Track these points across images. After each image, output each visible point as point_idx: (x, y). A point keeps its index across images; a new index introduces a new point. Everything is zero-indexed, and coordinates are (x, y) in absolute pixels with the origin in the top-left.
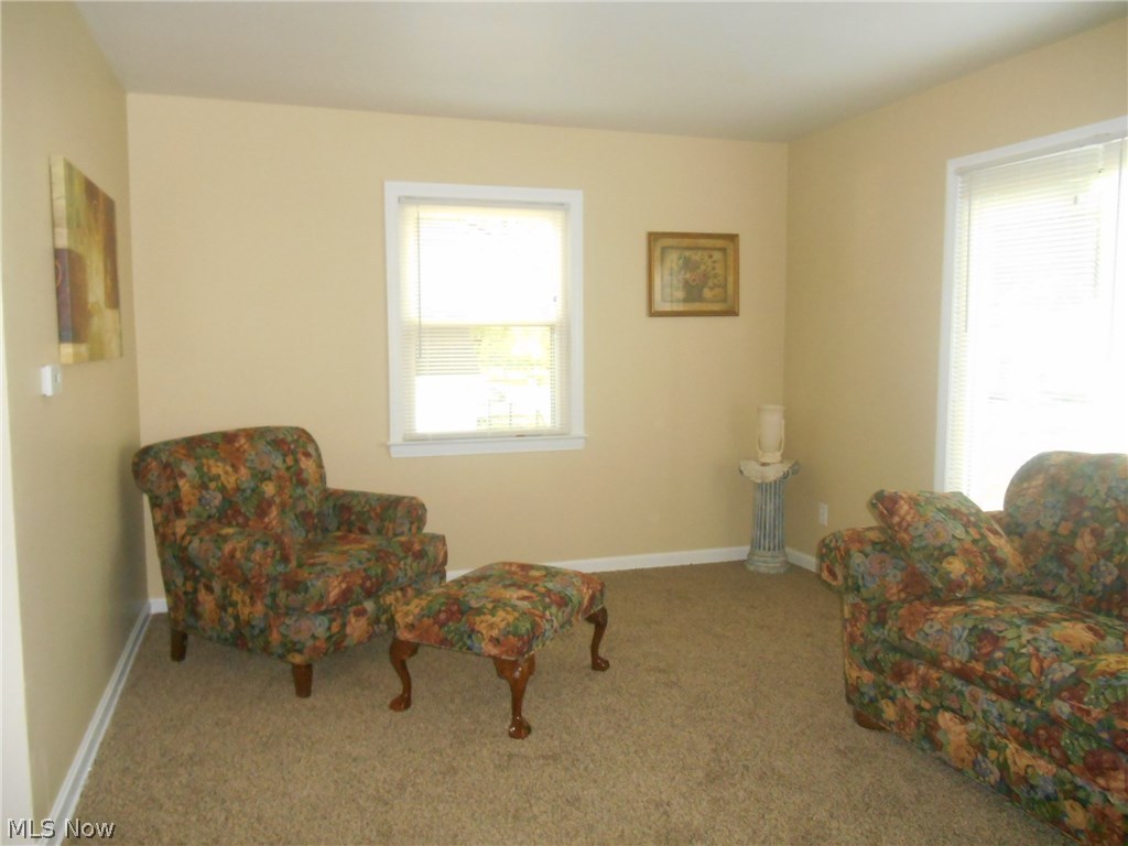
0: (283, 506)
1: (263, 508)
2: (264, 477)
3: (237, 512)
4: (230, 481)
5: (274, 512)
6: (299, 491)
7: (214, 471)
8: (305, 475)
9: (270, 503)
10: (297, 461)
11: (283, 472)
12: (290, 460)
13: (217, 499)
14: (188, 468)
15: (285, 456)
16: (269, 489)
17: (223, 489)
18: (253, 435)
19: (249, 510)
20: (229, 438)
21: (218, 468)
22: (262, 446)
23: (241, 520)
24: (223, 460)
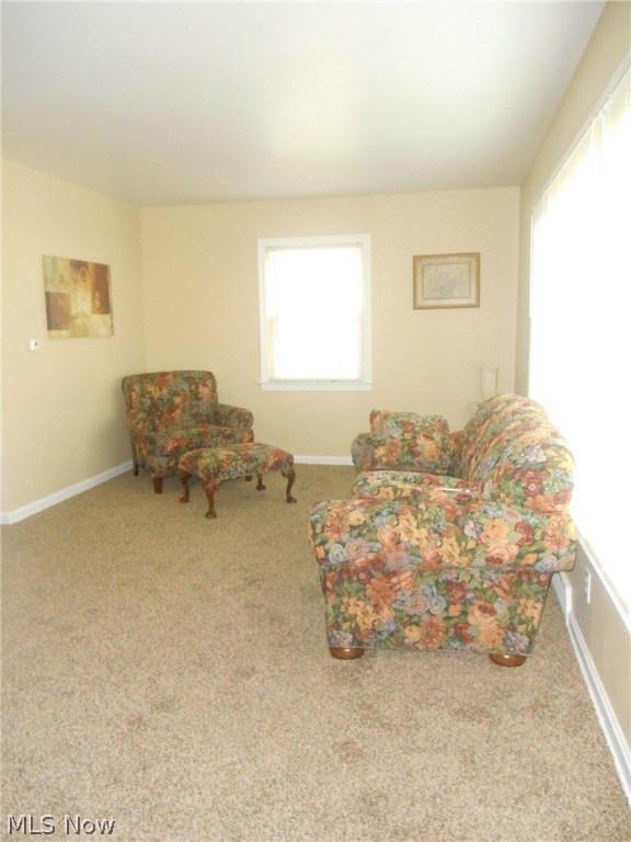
0: (184, 410)
1: (172, 409)
2: (176, 394)
3: (158, 409)
4: (156, 395)
5: (178, 411)
6: (195, 402)
7: (149, 389)
8: (200, 395)
9: (177, 407)
10: (197, 388)
11: (187, 392)
12: (193, 387)
13: (148, 403)
14: (137, 388)
15: (191, 384)
16: (178, 400)
17: (152, 398)
18: (175, 374)
19: (164, 409)
20: (163, 375)
21: (151, 388)
22: (179, 380)
23: (159, 413)
24: (155, 385)
